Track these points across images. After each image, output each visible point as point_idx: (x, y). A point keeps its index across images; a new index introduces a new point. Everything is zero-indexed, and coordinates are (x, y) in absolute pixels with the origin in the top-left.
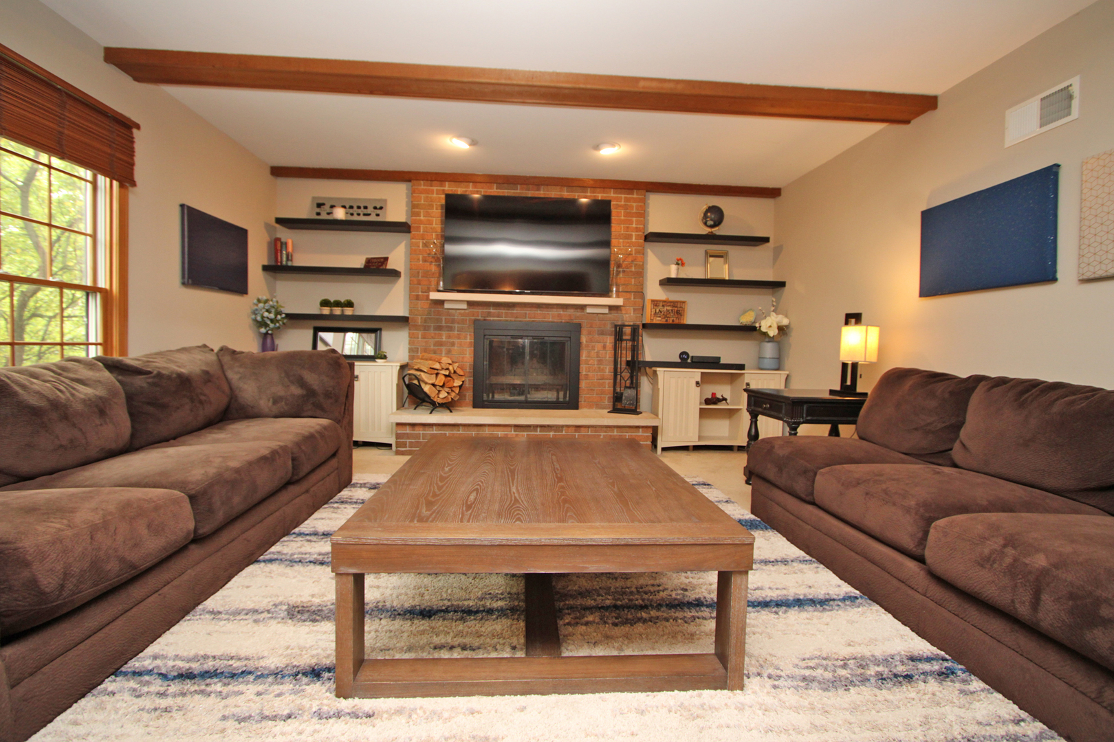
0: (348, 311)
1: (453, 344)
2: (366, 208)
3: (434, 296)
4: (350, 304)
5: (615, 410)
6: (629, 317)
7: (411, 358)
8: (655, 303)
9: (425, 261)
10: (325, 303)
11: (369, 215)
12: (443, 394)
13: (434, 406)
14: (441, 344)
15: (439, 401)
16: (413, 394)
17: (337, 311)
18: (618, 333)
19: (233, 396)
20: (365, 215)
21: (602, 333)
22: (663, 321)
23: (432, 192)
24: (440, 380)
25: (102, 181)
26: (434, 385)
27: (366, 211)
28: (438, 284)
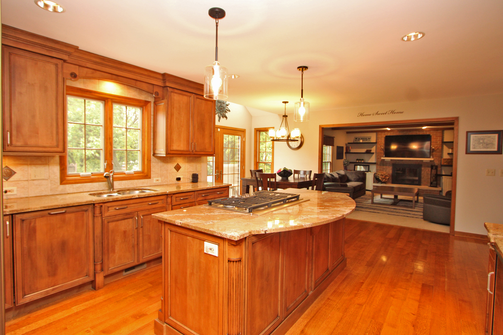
0: (362, 161)
1: (387, 169)
2: (366, 138)
3: (382, 158)
4: (363, 160)
5: (431, 186)
6: (437, 163)
7: (377, 172)
8: (445, 159)
9: (380, 150)
10: (357, 160)
11: (367, 140)
12: (384, 180)
13: (382, 183)
14: (384, 169)
15: (383, 181)
16: (376, 179)
17: (360, 161)
18: (432, 167)
19: (348, 178)
20: (366, 140)
21: (428, 167)
22: (448, 164)
23: (382, 134)
24: (383, 177)
25: (330, 147)
26: (382, 178)
27: (367, 139)
28: (383, 156)
